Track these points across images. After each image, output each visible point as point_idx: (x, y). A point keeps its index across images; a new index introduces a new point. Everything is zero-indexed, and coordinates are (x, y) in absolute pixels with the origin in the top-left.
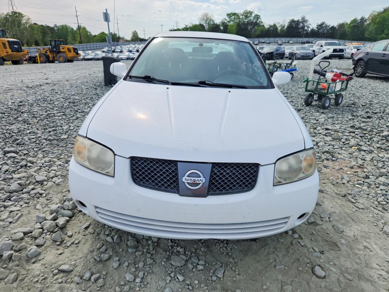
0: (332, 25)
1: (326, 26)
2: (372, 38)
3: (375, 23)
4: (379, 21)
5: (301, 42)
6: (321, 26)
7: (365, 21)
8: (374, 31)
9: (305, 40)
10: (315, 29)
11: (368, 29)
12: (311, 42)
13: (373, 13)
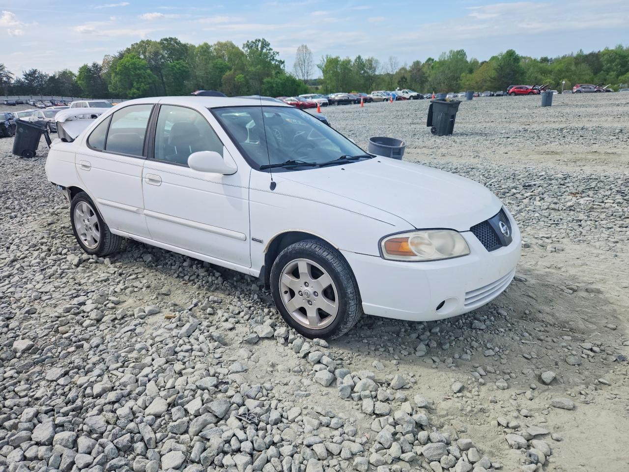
0: (51, 75)
1: (42, 76)
2: (120, 94)
3: (117, 74)
4: (120, 70)
5: (5, 102)
6: (32, 75)
7: (101, 69)
8: (119, 84)
9: (13, 99)
10: (23, 80)
11: (110, 81)
12: (24, 102)
13: (106, 58)
